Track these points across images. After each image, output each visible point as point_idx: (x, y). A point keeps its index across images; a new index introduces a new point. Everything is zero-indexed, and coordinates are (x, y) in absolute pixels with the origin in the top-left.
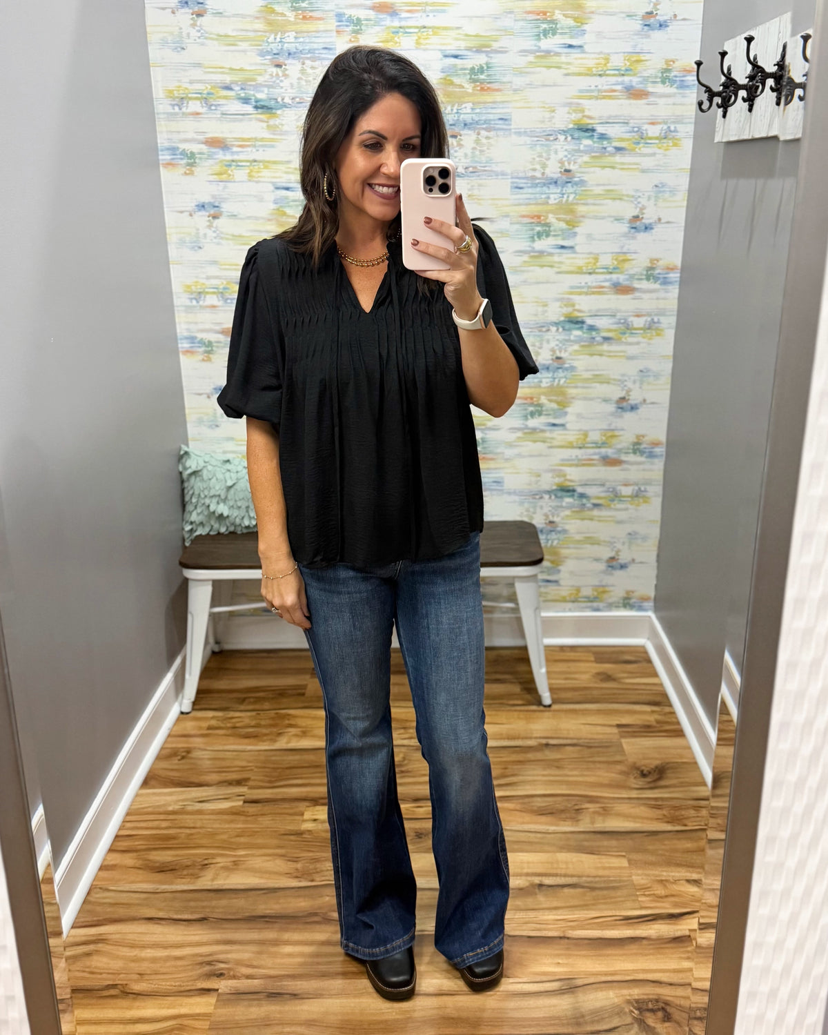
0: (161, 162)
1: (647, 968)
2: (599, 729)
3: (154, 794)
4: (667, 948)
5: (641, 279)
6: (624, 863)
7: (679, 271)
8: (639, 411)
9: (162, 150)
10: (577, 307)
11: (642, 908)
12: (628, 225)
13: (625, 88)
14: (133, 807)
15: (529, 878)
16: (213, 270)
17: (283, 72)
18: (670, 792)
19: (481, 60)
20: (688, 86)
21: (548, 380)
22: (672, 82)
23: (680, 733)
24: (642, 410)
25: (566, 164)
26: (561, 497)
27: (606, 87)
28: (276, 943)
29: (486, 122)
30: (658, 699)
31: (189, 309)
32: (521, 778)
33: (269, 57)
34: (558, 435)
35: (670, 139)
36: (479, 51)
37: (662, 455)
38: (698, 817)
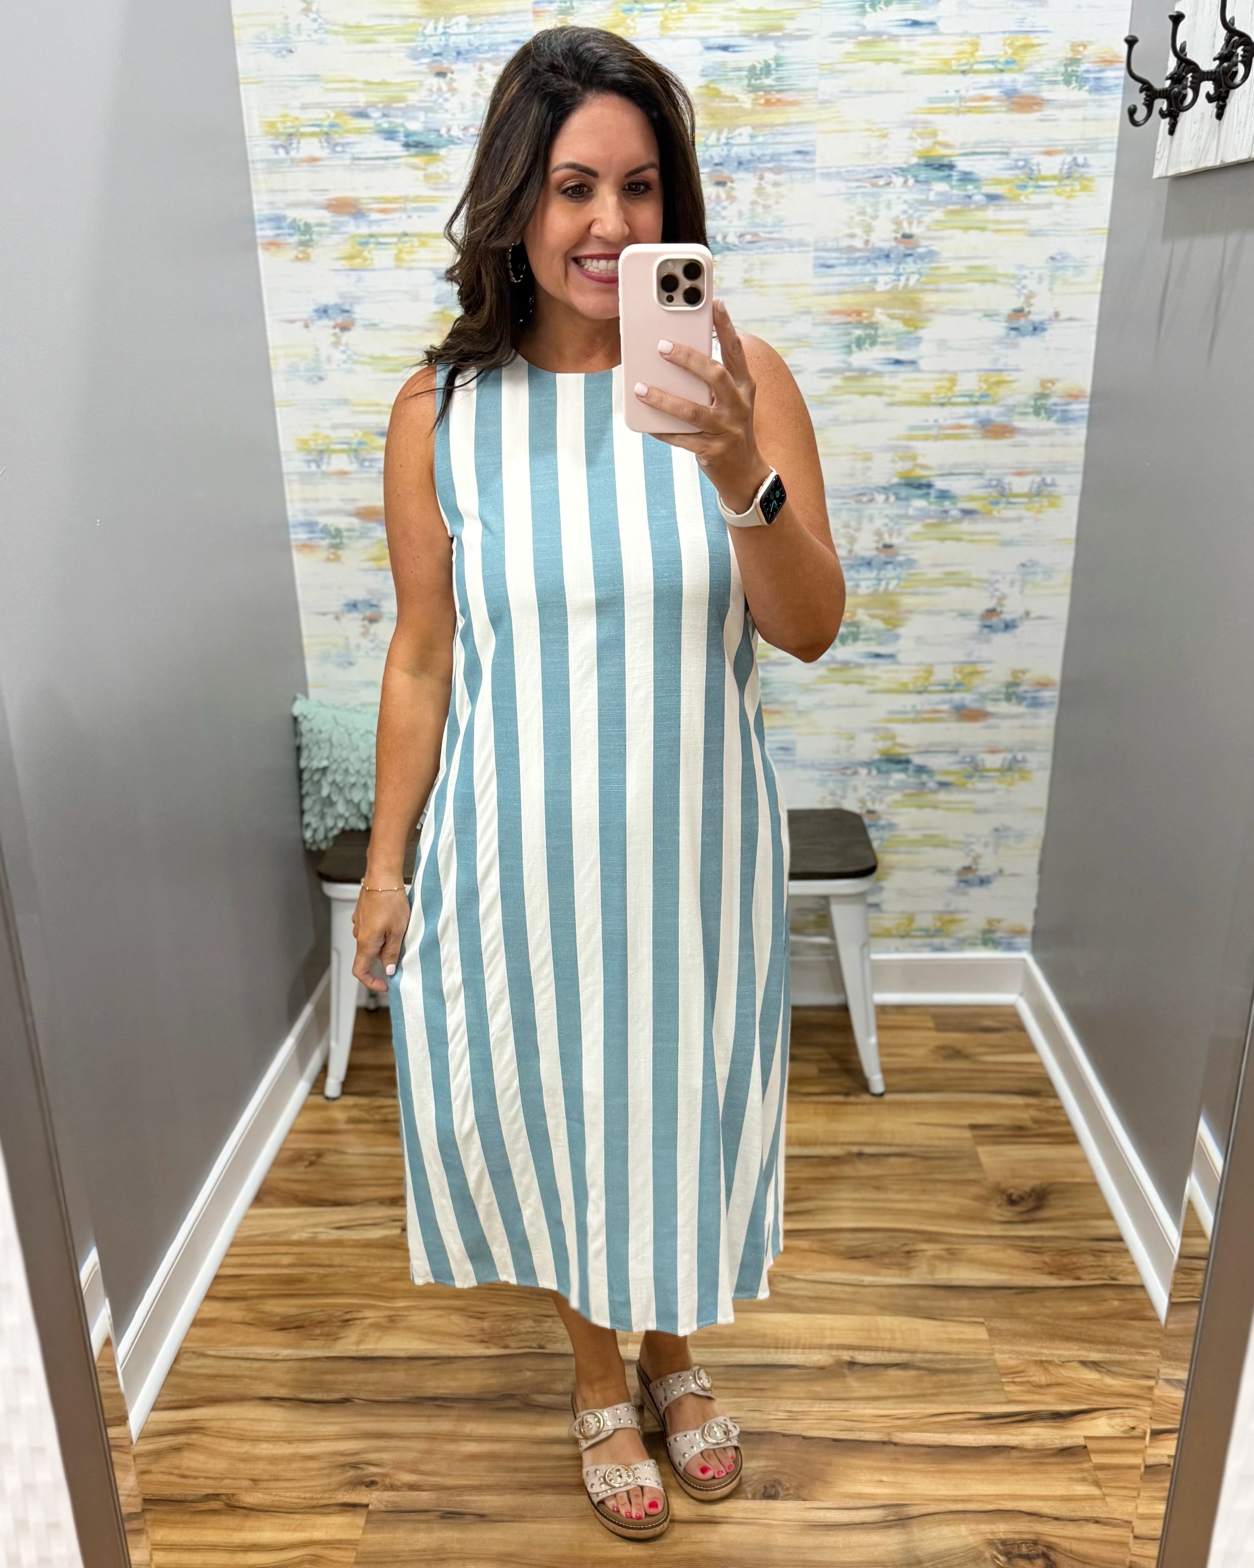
0: (259, 241)
1: (1018, 1493)
2: (941, 1132)
3: (271, 1216)
4: (1052, 1463)
5: (1025, 414)
6: (982, 1333)
7: (1088, 400)
8: (1018, 631)
9: (261, 222)
10: (920, 461)
11: (1010, 1402)
12: (1005, 324)
13: (1006, 93)
14: (239, 1235)
15: (834, 1352)
16: (341, 415)
17: (449, 84)
18: (1054, 1229)
19: (764, 52)
20: (1107, 88)
21: (869, 583)
22: (1082, 81)
23: (1071, 1138)
24: (1024, 630)
25: (905, 225)
26: (887, 772)
27: (972, 93)
28: (453, 1437)
29: (774, 157)
30: (1034, 1086)
31: (305, 478)
32: (820, 1203)
33: (426, 60)
34: (883, 672)
35: (1076, 179)
36: (762, 37)
37: (1052, 703)
38: (1099, 1266)
